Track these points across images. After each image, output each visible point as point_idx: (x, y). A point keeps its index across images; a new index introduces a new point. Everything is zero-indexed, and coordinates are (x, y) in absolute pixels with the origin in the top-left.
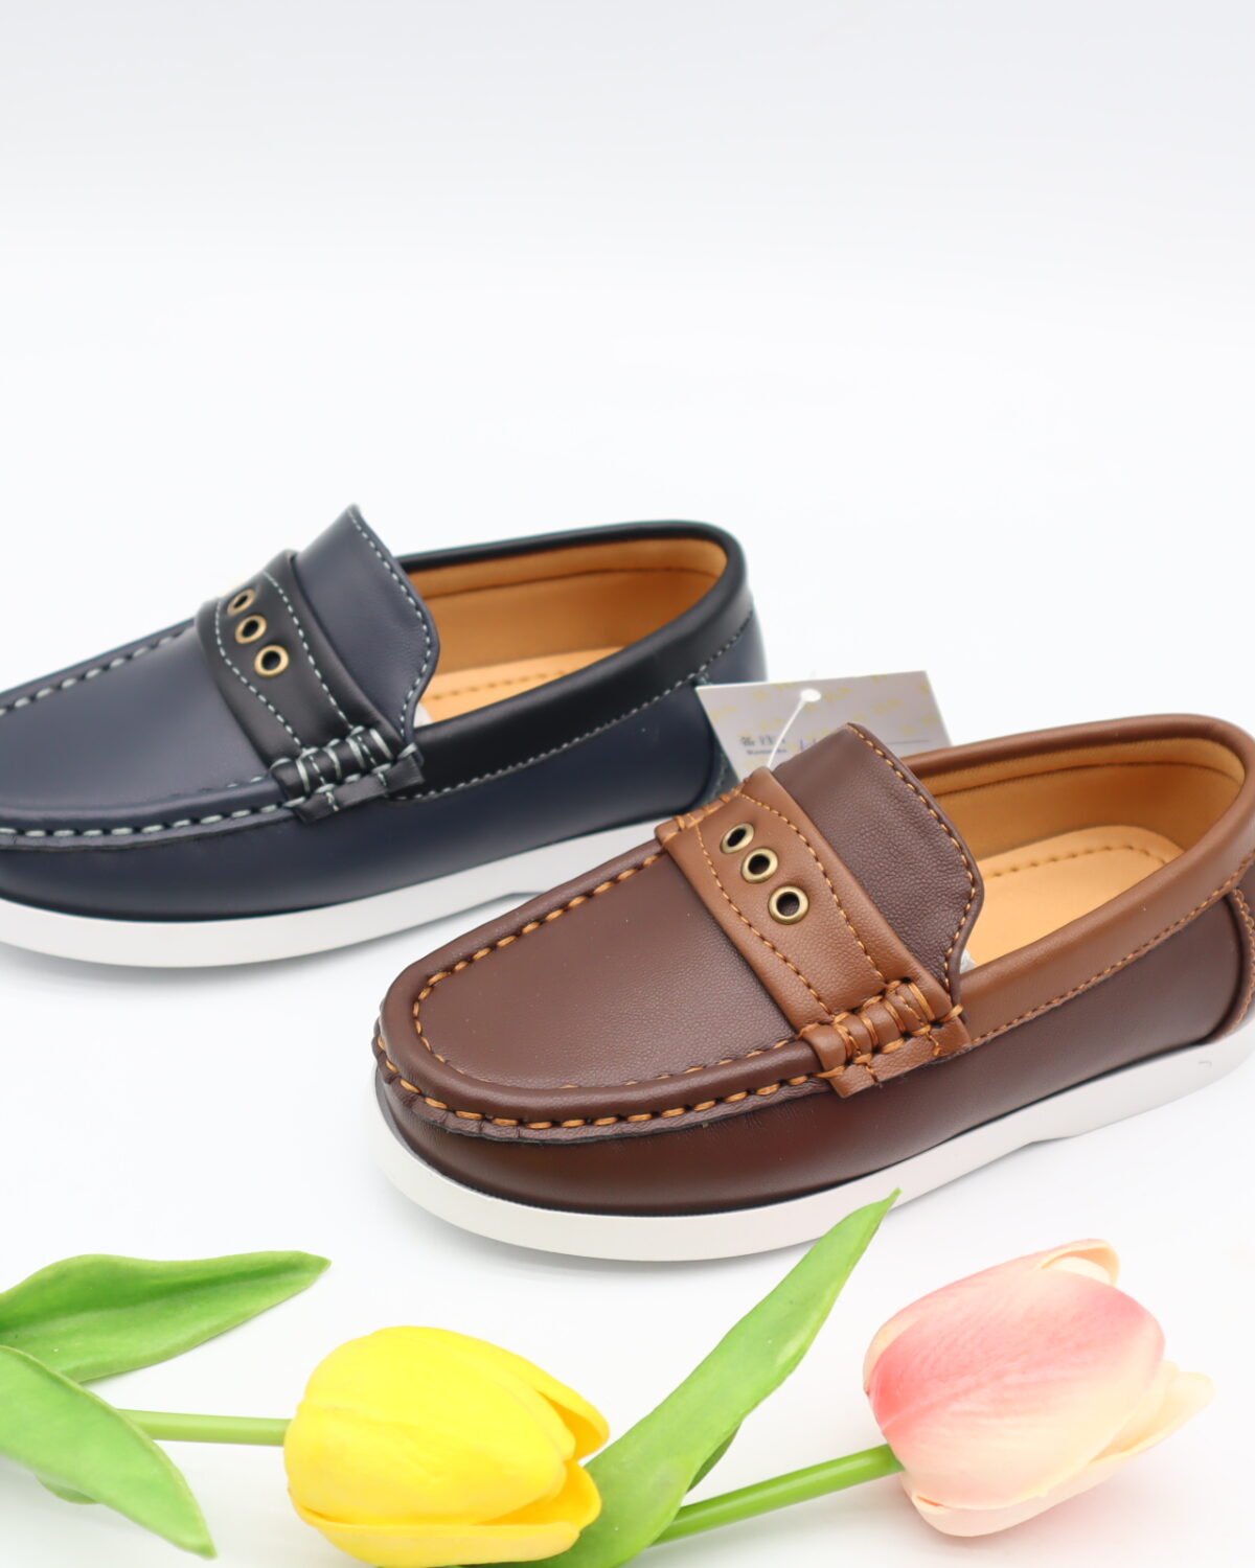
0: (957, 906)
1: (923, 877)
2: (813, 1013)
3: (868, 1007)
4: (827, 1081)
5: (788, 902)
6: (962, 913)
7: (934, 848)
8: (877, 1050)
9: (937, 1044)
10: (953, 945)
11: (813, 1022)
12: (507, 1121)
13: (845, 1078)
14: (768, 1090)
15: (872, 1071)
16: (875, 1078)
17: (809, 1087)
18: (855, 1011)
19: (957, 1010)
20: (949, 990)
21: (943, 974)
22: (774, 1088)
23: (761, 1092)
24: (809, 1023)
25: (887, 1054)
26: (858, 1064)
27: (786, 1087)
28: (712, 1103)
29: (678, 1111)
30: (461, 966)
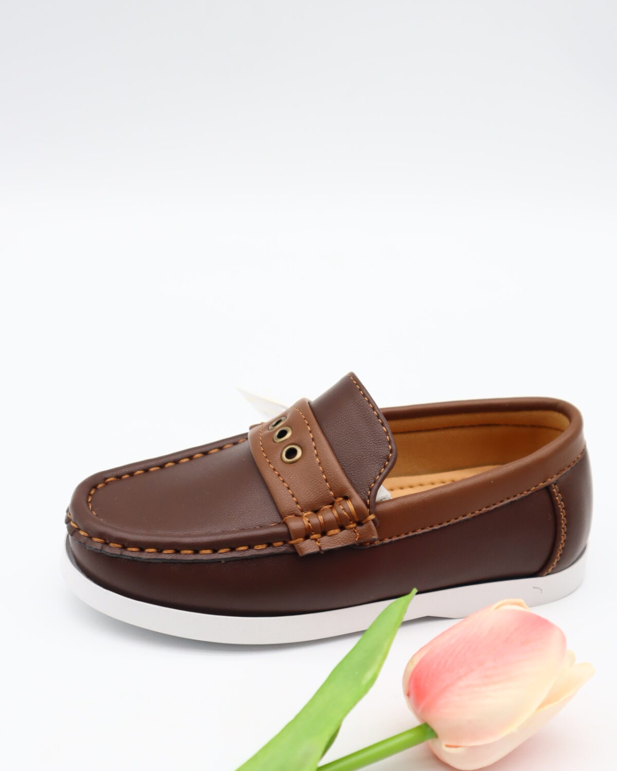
0: (380, 462)
1: (365, 446)
2: (293, 510)
3: (323, 510)
4: (292, 546)
5: (291, 453)
6: (383, 466)
7: (373, 431)
8: (324, 534)
9: (358, 534)
10: (375, 482)
11: (292, 514)
12: (116, 545)
13: (303, 545)
14: (260, 547)
15: (319, 544)
16: (320, 547)
17: (283, 549)
18: (316, 512)
19: (372, 517)
20: (368, 506)
21: (367, 497)
22: (264, 546)
23: (256, 547)
24: (289, 515)
25: (330, 536)
26: (312, 539)
27: (271, 547)
28: (228, 550)
29: (209, 551)
30: (126, 476)
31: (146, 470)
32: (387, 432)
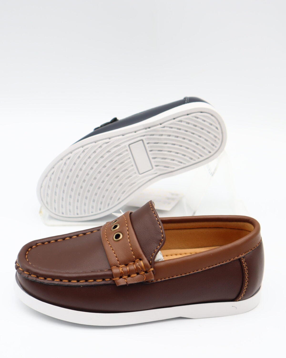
0: (157, 243)
1: (151, 235)
2: (115, 264)
3: (130, 265)
4: (114, 281)
5: (118, 236)
6: (158, 245)
7: (155, 227)
8: (129, 276)
9: (145, 277)
10: (154, 253)
11: (115, 266)
12: (34, 276)
13: (118, 281)
14: (99, 281)
15: (126, 281)
16: (127, 282)
17: (110, 282)
18: (126, 265)
19: (152, 269)
20: (150, 264)
21: (150, 260)
22: (101, 280)
23: (97, 281)
24: (114, 266)
25: (132, 277)
26: (123, 278)
27: (104, 281)
28: (84, 281)
29: (75, 281)
30: (47, 243)
31: (56, 241)
32: (161, 228)
